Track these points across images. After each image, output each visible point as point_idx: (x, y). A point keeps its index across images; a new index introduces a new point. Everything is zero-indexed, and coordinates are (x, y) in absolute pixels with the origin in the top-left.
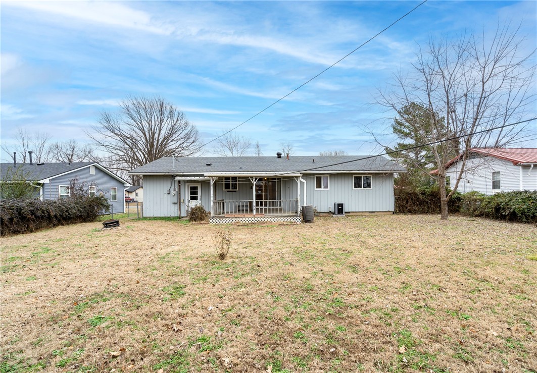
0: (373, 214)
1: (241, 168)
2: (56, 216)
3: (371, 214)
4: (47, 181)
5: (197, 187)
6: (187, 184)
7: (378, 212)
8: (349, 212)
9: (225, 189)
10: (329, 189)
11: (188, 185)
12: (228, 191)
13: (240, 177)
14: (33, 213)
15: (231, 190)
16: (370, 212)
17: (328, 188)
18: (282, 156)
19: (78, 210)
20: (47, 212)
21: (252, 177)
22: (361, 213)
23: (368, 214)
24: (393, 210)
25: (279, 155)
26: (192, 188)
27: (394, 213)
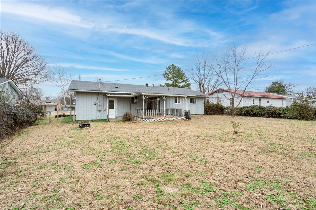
1: (139, 91)
5: (114, 101)
10: (180, 104)
15: (135, 103)
18: (148, 85)
25: (147, 85)
26: (110, 101)
27: (204, 115)
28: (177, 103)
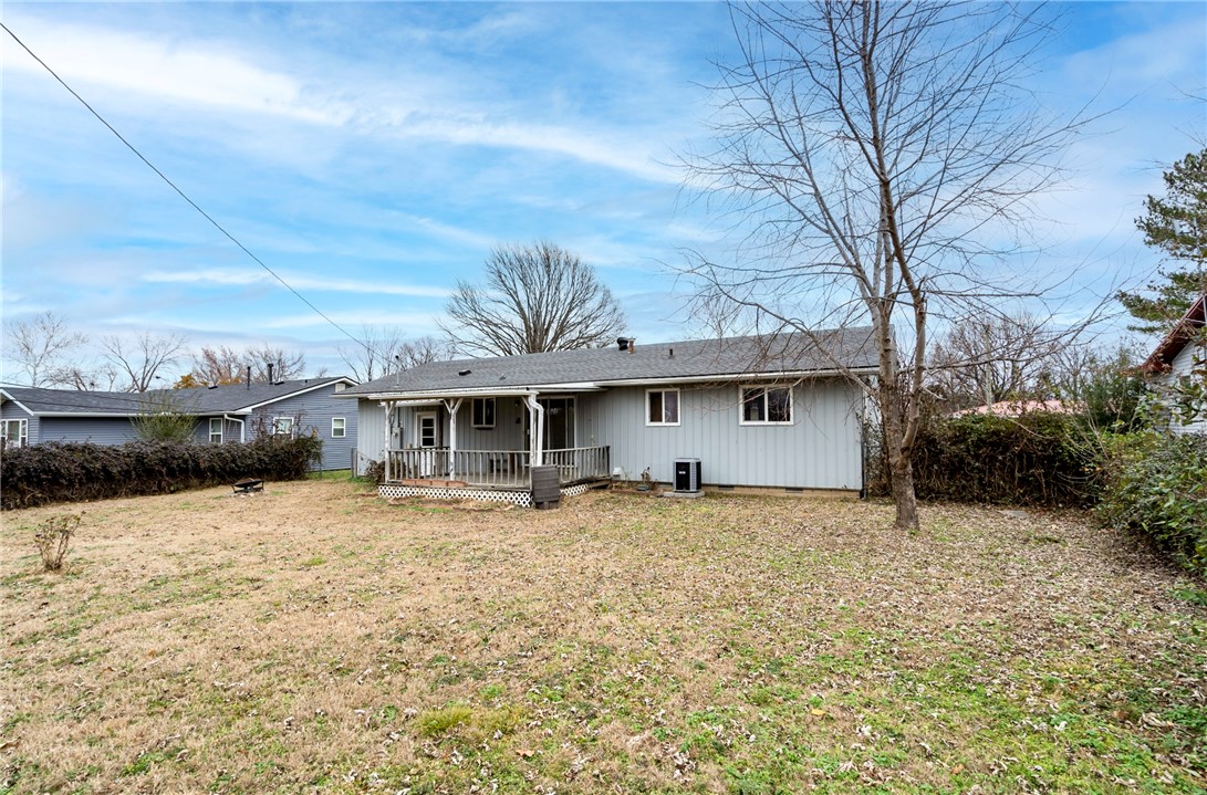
0: (798, 494)
1: (503, 378)
2: (211, 469)
3: (791, 494)
4: (248, 410)
5: (432, 420)
6: (417, 414)
7: (812, 489)
8: (732, 487)
9: (475, 423)
10: (679, 423)
11: (419, 417)
12: (479, 429)
13: (500, 399)
14: (164, 462)
15: (484, 425)
16: (787, 489)
17: (676, 421)
19: (260, 460)
20: (194, 461)
21: (448, 400)
22: (764, 491)
23: (783, 494)
24: (860, 488)
25: (624, 344)
26: (424, 423)
27: (863, 494)
28: (663, 423)
